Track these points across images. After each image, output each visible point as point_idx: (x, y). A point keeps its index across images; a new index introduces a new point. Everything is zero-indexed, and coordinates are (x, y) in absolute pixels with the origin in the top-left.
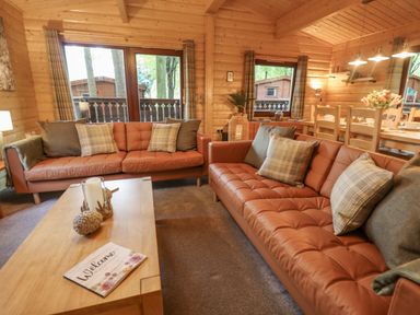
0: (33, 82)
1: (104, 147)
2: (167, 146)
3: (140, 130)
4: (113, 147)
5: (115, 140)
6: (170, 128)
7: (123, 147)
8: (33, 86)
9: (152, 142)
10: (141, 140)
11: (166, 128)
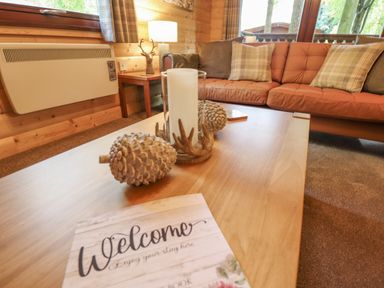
0: (211, 7)
1: (254, 73)
2: (346, 79)
3: (307, 55)
4: (265, 75)
5: (271, 66)
6: (363, 50)
7: (278, 77)
8: (210, 11)
9: (322, 73)
10: (305, 69)
11: (354, 50)
